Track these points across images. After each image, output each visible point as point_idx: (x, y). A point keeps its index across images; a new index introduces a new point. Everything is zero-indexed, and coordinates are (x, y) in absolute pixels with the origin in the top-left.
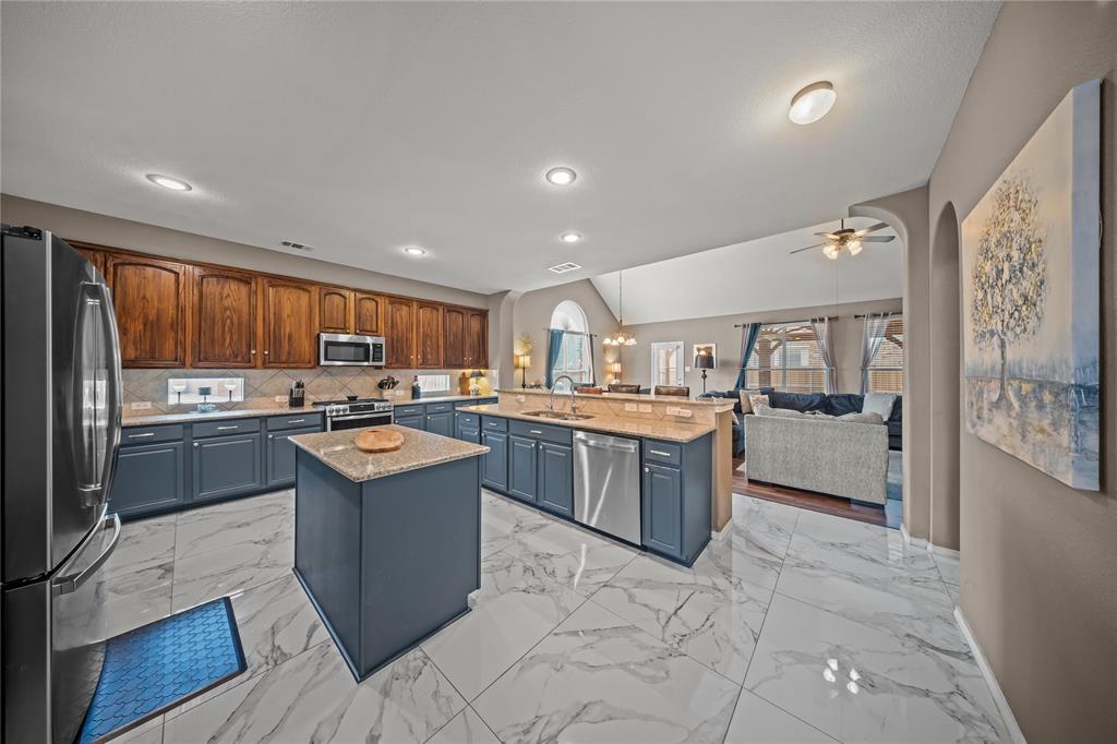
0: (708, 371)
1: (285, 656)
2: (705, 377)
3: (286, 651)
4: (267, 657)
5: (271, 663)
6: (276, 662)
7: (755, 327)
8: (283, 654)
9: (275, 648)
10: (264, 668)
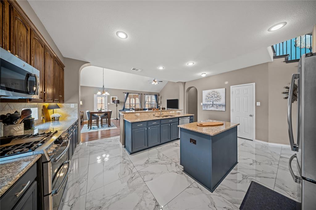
0: (118, 104)
1: (243, 175)
2: (117, 106)
3: (242, 176)
4: (247, 179)
5: (246, 177)
6: (246, 176)
7: (128, 94)
8: (243, 176)
9: (243, 179)
10: (249, 178)
